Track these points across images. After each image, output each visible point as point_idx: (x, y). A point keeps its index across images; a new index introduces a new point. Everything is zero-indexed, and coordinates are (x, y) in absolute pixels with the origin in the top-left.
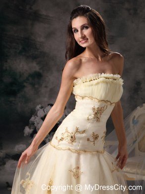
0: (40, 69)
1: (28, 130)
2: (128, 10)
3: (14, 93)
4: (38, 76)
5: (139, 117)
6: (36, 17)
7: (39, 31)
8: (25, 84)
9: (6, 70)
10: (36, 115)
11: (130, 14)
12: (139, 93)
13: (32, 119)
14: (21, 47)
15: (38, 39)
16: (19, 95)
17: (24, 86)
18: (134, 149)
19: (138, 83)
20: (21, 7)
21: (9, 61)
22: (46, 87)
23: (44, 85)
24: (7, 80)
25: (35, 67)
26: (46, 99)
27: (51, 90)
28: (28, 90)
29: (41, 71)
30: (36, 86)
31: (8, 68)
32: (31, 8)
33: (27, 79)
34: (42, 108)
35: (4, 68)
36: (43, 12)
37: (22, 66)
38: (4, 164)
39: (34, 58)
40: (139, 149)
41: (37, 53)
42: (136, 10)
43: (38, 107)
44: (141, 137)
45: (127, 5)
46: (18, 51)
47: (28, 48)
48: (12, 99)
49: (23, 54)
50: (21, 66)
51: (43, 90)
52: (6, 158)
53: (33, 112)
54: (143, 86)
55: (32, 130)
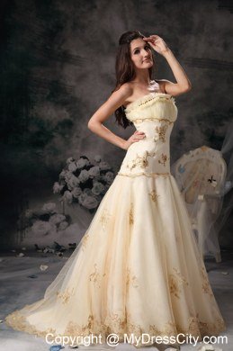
0: (71, 116)
1: (57, 187)
3: (41, 144)
4: (68, 125)
5: (185, 165)
6: (66, 58)
7: (69, 74)
8: (54, 134)
9: (32, 117)
10: (67, 169)
12: (183, 143)
13: (63, 173)
14: (48, 92)
15: (68, 83)
16: (47, 146)
17: (53, 136)
19: (182, 133)
20: (48, 47)
21: (35, 107)
22: (77, 137)
23: (75, 135)
24: (33, 129)
25: (65, 114)
26: (78, 151)
27: (84, 140)
28: (58, 140)
29: (72, 119)
30: (67, 136)
31: (34, 115)
32: (59, 48)
33: (57, 128)
34: (74, 160)
35: (30, 116)
36: (74, 53)
37: (51, 113)
39: (64, 104)
41: (66, 98)
43: (69, 160)
46: (45, 96)
47: (57, 93)
48: (39, 151)
49: (52, 99)
50: (49, 113)
51: (74, 140)
52: (33, 218)
53: (64, 166)
54: (187, 135)
55: (62, 186)
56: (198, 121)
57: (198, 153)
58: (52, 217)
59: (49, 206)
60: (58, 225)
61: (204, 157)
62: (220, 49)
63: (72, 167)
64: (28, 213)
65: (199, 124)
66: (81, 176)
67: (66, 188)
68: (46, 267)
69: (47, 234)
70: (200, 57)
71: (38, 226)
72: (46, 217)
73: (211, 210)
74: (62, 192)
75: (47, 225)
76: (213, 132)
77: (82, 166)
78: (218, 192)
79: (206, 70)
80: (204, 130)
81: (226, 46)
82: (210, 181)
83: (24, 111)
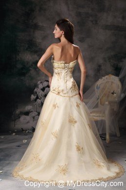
1: (33, 97)
2: (92, 21)
3: (24, 74)
5: (100, 85)
6: (36, 27)
7: (38, 36)
8: (30, 68)
9: (19, 60)
10: (38, 87)
11: (93, 24)
12: (100, 72)
13: (36, 90)
14: (27, 46)
15: (37, 41)
16: (27, 75)
17: (30, 70)
18: (98, 103)
19: (100, 66)
20: (26, 21)
21: (20, 54)
24: (19, 66)
25: (36, 58)
26: (43, 77)
28: (32, 72)
32: (32, 22)
33: (32, 65)
34: (41, 83)
35: (17, 59)
36: (40, 24)
38: (20, 118)
39: (36, 52)
40: (101, 104)
41: (37, 49)
42: (96, 21)
43: (39, 82)
44: (101, 96)
45: (91, 18)
46: (25, 48)
47: (32, 46)
48: (23, 78)
49: (29, 50)
50: (27, 57)
52: (20, 114)
53: (36, 86)
54: (103, 67)
55: (35, 97)
56: (109, 59)
57: (107, 78)
58: (30, 113)
59: (28, 108)
60: (34, 118)
61: (110, 80)
62: (120, 20)
63: (41, 86)
64: (18, 112)
65: (110, 61)
66: (45, 91)
67: (37, 98)
68: (26, 141)
69: (28, 122)
70: (109, 24)
71: (23, 118)
72: (27, 113)
73: (113, 109)
74: (36, 100)
75: (28, 118)
76: (117, 65)
77: (46, 85)
78: (116, 100)
79: (113, 31)
80: (112, 64)
81: (123, 18)
82: (113, 93)
83: (14, 56)
